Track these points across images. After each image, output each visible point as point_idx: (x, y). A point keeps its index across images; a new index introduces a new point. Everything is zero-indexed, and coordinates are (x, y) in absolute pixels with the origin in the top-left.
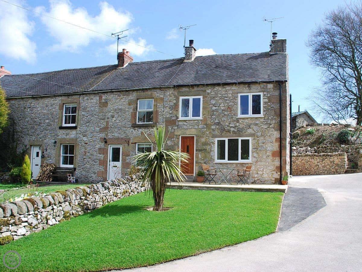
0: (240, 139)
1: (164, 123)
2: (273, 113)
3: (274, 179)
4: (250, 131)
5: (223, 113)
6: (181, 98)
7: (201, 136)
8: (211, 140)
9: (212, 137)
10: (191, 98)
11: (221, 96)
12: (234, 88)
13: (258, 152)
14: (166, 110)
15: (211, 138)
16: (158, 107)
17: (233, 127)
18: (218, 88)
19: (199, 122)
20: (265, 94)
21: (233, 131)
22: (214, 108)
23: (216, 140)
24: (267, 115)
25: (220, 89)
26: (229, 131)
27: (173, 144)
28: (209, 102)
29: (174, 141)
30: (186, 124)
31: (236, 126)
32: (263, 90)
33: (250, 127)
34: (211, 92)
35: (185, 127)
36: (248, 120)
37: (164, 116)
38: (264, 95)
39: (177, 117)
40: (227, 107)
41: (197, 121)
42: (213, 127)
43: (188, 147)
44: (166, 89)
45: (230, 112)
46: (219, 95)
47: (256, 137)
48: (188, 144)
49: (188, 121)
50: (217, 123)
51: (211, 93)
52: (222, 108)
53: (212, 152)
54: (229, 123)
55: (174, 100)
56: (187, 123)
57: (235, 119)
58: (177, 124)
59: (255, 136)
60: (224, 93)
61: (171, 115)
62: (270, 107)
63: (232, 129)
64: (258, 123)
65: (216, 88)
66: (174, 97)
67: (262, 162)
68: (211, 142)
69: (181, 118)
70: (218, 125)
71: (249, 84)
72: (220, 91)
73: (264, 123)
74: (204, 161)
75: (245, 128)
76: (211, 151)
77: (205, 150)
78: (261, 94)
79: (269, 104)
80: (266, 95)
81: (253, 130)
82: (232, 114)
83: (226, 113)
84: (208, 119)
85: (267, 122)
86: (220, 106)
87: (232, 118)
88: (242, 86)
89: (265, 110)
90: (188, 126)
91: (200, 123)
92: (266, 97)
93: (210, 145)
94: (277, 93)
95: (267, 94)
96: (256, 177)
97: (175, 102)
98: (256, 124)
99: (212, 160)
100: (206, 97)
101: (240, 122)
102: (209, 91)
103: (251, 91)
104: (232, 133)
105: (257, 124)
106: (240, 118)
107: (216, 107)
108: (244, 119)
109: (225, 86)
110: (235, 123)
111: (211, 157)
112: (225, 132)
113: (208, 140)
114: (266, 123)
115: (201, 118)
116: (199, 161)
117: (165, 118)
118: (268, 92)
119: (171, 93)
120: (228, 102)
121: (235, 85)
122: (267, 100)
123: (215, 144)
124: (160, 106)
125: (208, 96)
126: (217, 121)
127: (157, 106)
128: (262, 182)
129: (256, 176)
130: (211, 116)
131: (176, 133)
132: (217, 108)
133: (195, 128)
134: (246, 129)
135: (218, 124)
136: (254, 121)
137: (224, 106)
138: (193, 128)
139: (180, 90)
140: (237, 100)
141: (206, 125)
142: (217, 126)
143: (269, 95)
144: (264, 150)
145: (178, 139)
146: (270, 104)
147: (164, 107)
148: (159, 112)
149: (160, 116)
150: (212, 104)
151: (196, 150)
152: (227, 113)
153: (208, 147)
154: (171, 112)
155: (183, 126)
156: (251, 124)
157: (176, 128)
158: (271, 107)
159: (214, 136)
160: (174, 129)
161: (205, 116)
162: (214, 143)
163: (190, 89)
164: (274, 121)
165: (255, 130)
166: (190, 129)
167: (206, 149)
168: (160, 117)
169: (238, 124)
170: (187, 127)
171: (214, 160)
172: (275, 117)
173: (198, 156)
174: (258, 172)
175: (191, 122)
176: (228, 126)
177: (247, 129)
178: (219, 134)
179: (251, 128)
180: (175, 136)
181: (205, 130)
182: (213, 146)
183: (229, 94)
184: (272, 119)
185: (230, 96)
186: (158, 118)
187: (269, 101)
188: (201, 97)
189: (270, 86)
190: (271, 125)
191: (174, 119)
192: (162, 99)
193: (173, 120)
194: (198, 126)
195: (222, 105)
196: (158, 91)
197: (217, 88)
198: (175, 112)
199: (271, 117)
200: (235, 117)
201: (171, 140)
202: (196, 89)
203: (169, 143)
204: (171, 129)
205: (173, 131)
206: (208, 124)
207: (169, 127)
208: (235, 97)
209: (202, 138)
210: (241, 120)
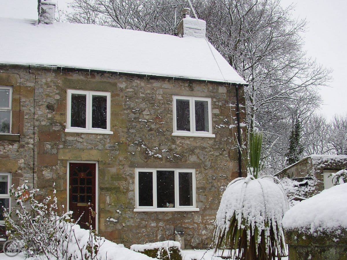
0: (177, 172)
1: (36, 135)
6: (70, 92)
7: (109, 164)
8: (128, 171)
9: (129, 167)
10: (89, 95)
11: (144, 95)
12: (166, 85)
14: (40, 113)
15: (128, 169)
19: (105, 138)
20: (215, 102)
22: (132, 116)
23: (137, 171)
27: (54, 176)
28: (123, 104)
29: (56, 170)
30: (81, 140)
31: (171, 150)
32: (212, 94)
33: (193, 153)
34: (126, 88)
35: (78, 145)
37: (37, 123)
38: (214, 104)
39: (62, 126)
40: (155, 117)
41: (101, 137)
42: (132, 149)
44: (40, 72)
45: (160, 126)
46: (141, 95)
49: (85, 135)
51: (127, 90)
52: (146, 117)
54: (158, 143)
55: (57, 94)
56: (82, 138)
57: (169, 138)
58: (63, 140)
60: (149, 92)
61: (51, 122)
62: (222, 123)
63: (165, 155)
65: (136, 81)
66: (57, 89)
67: (213, 211)
68: (128, 175)
69: (70, 129)
70: (140, 146)
71: (190, 82)
72: (143, 87)
74: (116, 209)
75: (186, 153)
77: (117, 189)
78: (209, 100)
80: (217, 103)
81: (198, 157)
82: (164, 130)
83: (153, 126)
84: (122, 134)
86: (143, 113)
87: (164, 135)
89: (215, 126)
90: (85, 144)
91: (108, 141)
92: (217, 107)
93: (126, 180)
97: (58, 97)
98: (203, 149)
100: (118, 95)
101: (178, 142)
103: (194, 93)
104: (164, 161)
105: (205, 148)
106: (178, 137)
108: (183, 138)
109: (151, 81)
110: (169, 144)
111: (128, 200)
112: (152, 158)
113: (122, 171)
114: (217, 147)
115: (108, 131)
116: (107, 209)
117: (38, 126)
118: (219, 99)
119: (49, 80)
120: (156, 107)
121: (169, 81)
123: (134, 178)
124: (27, 103)
125: (121, 94)
126: (138, 139)
127: (20, 102)
129: (204, 232)
130: (128, 130)
131: (60, 157)
132: (137, 116)
133: (98, 149)
134: (187, 155)
136: (199, 143)
137: (151, 114)
138: (95, 149)
139: (68, 77)
140: (171, 106)
141: (119, 144)
142: (139, 148)
143: (220, 104)
145: (65, 167)
146: (222, 117)
147: (36, 104)
148: (25, 113)
149: (28, 122)
150: (127, 109)
151: (101, 189)
153: (123, 184)
154: (50, 116)
155: (75, 144)
156: (196, 148)
157: (61, 146)
158: (225, 124)
159: (133, 165)
160: (58, 149)
161: (115, 129)
163: (87, 78)
164: (229, 146)
166: (88, 149)
167: (119, 188)
168: (26, 124)
169: (173, 146)
170: (82, 147)
171: (133, 206)
172: (230, 139)
177: (189, 156)
178: (142, 161)
179: (195, 154)
180: (59, 162)
181: (118, 152)
182: (131, 181)
185: (160, 97)
186: (23, 125)
187: (222, 113)
188: (108, 95)
189: (222, 89)
191: (56, 129)
192: (32, 90)
193: (55, 131)
194: (104, 145)
195: (146, 112)
196: (22, 73)
198: (58, 118)
200: (169, 133)
201: (52, 170)
203: (47, 174)
204: (50, 147)
205: (54, 151)
206: (121, 142)
207: (48, 144)
208: (169, 101)
209: (111, 167)
210: (179, 140)
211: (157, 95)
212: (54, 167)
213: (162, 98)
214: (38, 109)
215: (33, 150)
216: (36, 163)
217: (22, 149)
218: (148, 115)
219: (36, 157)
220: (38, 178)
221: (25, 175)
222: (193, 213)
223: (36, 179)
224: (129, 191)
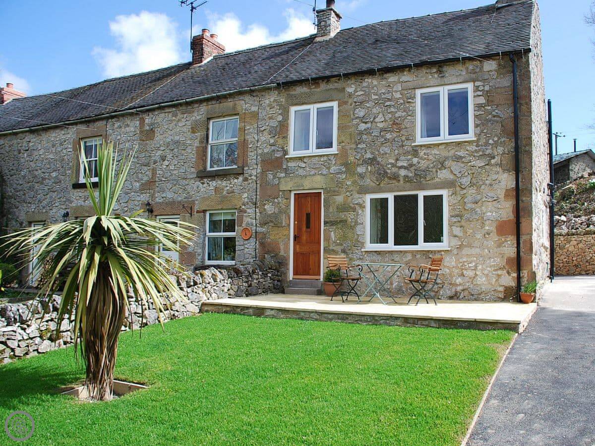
0: (421, 195)
1: (259, 166)
2: (498, 129)
3: (501, 289)
4: (444, 175)
5: (383, 137)
6: (293, 109)
7: (334, 191)
8: (357, 198)
9: (358, 193)
10: (314, 109)
11: (377, 97)
12: (406, 77)
13: (463, 223)
14: (263, 139)
15: (357, 196)
16: (246, 132)
17: (405, 168)
18: (370, 81)
19: (329, 160)
20: (478, 86)
21: (406, 177)
22: (363, 127)
23: (368, 198)
24: (483, 134)
25: (375, 82)
26: (395, 177)
27: (277, 211)
28: (352, 113)
29: (279, 203)
30: (303, 165)
31: (411, 165)
32: (473, 76)
33: (443, 166)
34: (356, 91)
35: (301, 172)
36: (438, 151)
37: (260, 151)
38: (476, 89)
39: (284, 151)
40: (391, 123)
41: (325, 158)
42: (361, 170)
43: (308, 215)
44: (264, 93)
45: (398, 134)
46: (374, 97)
47: (458, 189)
48: (309, 210)
49: (308, 159)
50: (369, 159)
51: (357, 94)
52: (381, 125)
53: (358, 226)
54: (395, 158)
55: (280, 114)
56: (305, 163)
57: (410, 149)
58: (285, 167)
59: (455, 186)
60: (383, 91)
61: (273, 148)
62: (490, 116)
63: (403, 172)
64: (463, 155)
65: (366, 80)
66: (279, 110)
67: (473, 249)
68: (357, 204)
69: (292, 154)
70: (371, 164)
71: (440, 65)
72: (376, 86)
73: (476, 154)
74: (342, 247)
75: (432, 168)
76: (356, 223)
77: (344, 222)
78: (470, 87)
79: (487, 108)
80: (481, 88)
81: (452, 172)
82: (404, 138)
83: (389, 136)
84: (349, 151)
85: (483, 151)
86: (377, 120)
87: (403, 146)
88: (424, 70)
89: (479, 122)
90: (308, 169)
91: (334, 162)
92: (480, 93)
93: (354, 210)
94: (506, 82)
95: (484, 86)
96: (460, 284)
97: (280, 118)
98: (458, 159)
99: (360, 244)
100: (346, 103)
101: (422, 154)
102: (350, 90)
103: (446, 80)
104: (402, 182)
105: (461, 158)
106: (421, 146)
107: (366, 123)
108: (428, 146)
109: (386, 76)
110: (409, 157)
111: (356, 237)
112: (386, 179)
113: (350, 199)
114: (481, 153)
115: (334, 150)
116: (331, 248)
117: (261, 155)
118: (484, 80)
119: (272, 100)
120: (392, 110)
121: (409, 71)
122: (482, 100)
123: (364, 207)
124: (251, 130)
125: (350, 101)
126: (369, 155)
127: (245, 130)
128: (473, 295)
129: (459, 280)
130: (357, 145)
131: (283, 187)
132: (369, 125)
133: (322, 174)
134: (434, 170)
135: (372, 161)
136: (453, 151)
137: (385, 121)
138: (318, 174)
139: (291, 93)
140: (412, 105)
141: (346, 164)
142: (369, 167)
143: (487, 88)
144: (478, 220)
145: (287, 199)
146: (490, 108)
147: (259, 131)
148: (249, 142)
149: (251, 151)
150: (357, 118)
151: (326, 223)
152: (391, 136)
153: (350, 216)
154: (272, 141)
155: (297, 170)
156: (446, 158)
157: (283, 175)
158: (494, 116)
159: (364, 191)
160: (280, 178)
161: (342, 146)
162: (362, 207)
163: (311, 89)
164: (500, 150)
165: (456, 173)
166: (311, 175)
167: (346, 221)
168: (250, 154)
169: (415, 160)
170: (305, 173)
171: (363, 244)
172: (503, 140)
173: (330, 236)
174: (465, 272)
175: (315, 160)
176: (394, 165)
177: (437, 172)
178: (374, 184)
179: (445, 168)
180: (281, 193)
181: (344, 177)
182: (360, 212)
183: (396, 91)
184: (496, 144)
185: (398, 95)
186: (247, 155)
187: (489, 102)
188: (335, 105)
189: (490, 66)
190: (494, 158)
191: (278, 156)
192: (255, 115)
193: (277, 158)
194: (329, 168)
195: (380, 118)
196: (247, 98)
197: (368, 81)
198: (280, 141)
199: (493, 140)
200: (408, 143)
201: (273, 203)
202: (323, 86)
203: (269, 208)
204: (272, 177)
205: (276, 181)
206: (349, 162)
207: (270, 174)
208: (410, 99)
209: (338, 195)
210: (423, 150)
211: (394, 93)
212: (276, 200)
213: (400, 96)
214: (261, 135)
215: (256, 181)
216: (258, 197)
217: (246, 183)
218: (383, 122)
219: (258, 190)
220: (260, 213)
221: (248, 211)
222: (443, 253)
223: (258, 214)
224: (358, 225)
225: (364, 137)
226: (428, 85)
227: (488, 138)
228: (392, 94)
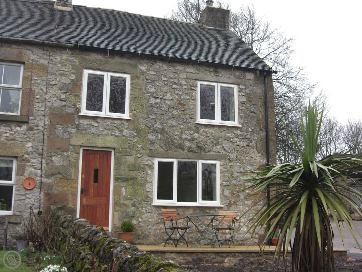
0: (200, 164)
1: (47, 118)
2: (255, 121)
3: (257, 236)
5: (170, 112)
6: (86, 73)
7: (126, 152)
8: (146, 160)
9: (149, 156)
10: (107, 77)
11: (166, 79)
12: (190, 69)
13: (230, 187)
14: (52, 92)
15: (148, 158)
16: (33, 82)
17: (189, 140)
18: (161, 64)
19: (122, 123)
20: (242, 89)
21: (190, 147)
22: (153, 101)
23: (156, 161)
24: (245, 124)
25: (165, 67)
26: (182, 148)
27: (65, 163)
28: (143, 87)
29: (68, 157)
30: (96, 125)
31: (194, 139)
32: (239, 81)
33: (218, 144)
34: (148, 70)
35: (93, 130)
36: (213, 130)
37: (48, 104)
38: (240, 90)
39: (78, 108)
40: (177, 102)
41: (119, 122)
42: (151, 137)
43: (96, 171)
44: (54, 50)
45: (183, 112)
46: (163, 79)
47: (227, 160)
48: (97, 166)
49: (101, 120)
50: (159, 128)
51: (149, 73)
52: (168, 102)
53: (148, 184)
54: (180, 131)
55: (72, 73)
56: (98, 122)
57: (192, 126)
58: (76, 123)
60: (172, 76)
61: (64, 103)
62: (249, 112)
63: (187, 144)
64: (231, 137)
65: (158, 63)
66: (72, 69)
67: (238, 207)
68: (147, 165)
69: (84, 112)
70: (161, 133)
71: (217, 67)
72: (165, 70)
73: (240, 137)
74: (132, 202)
75: (209, 143)
76: (146, 181)
77: (134, 179)
78: (236, 87)
79: (247, 105)
80: (244, 91)
81: (223, 148)
82: (187, 117)
83: (175, 112)
84: (140, 120)
85: (245, 136)
86: (166, 98)
87: (187, 123)
88: (203, 69)
89: (242, 115)
90: (101, 129)
91: (126, 126)
92: (243, 94)
93: (144, 170)
94: (259, 90)
95: (246, 89)
97: (73, 77)
98: (228, 139)
99: (148, 199)
100: (138, 78)
101: (202, 131)
102: (143, 68)
103: (220, 79)
104: (186, 151)
106: (201, 125)
107: (156, 98)
108: (207, 126)
109: (174, 64)
110: (192, 132)
111: (145, 193)
112: (174, 147)
113: (140, 160)
114: (243, 137)
115: (126, 115)
116: (122, 201)
117: (50, 108)
118: (246, 85)
119: (64, 58)
120: (179, 92)
121: (193, 65)
122: (244, 99)
123: (153, 168)
124: (39, 81)
125: (142, 77)
126: (158, 126)
127: (32, 80)
128: (237, 241)
130: (148, 115)
131: (73, 141)
132: (158, 101)
133: (114, 135)
134: (211, 145)
135: (162, 131)
136: (224, 133)
137: (173, 100)
138: (111, 135)
139: (85, 56)
140: (194, 92)
141: (137, 130)
142: (159, 136)
143: (247, 91)
144: (241, 185)
145: (76, 154)
146: (249, 106)
147: (49, 85)
148: (36, 92)
149: (38, 102)
150: (148, 93)
151: (116, 179)
152: (177, 113)
153: (140, 175)
154: (63, 96)
155: (90, 128)
156: (220, 137)
157: (74, 130)
158: (252, 112)
159: (153, 155)
160: (70, 133)
161: (134, 114)
162: (151, 167)
163: (106, 58)
164: (256, 136)
165: (227, 149)
166: (103, 135)
167: (136, 178)
168: (37, 104)
169: (196, 135)
170: (97, 132)
171: (152, 200)
172: (258, 129)
173: (121, 191)
175: (108, 122)
176: (180, 137)
177: (213, 146)
178: (162, 150)
180: (71, 148)
181: (136, 140)
182: (150, 172)
183: (182, 79)
184: (252, 133)
185: (183, 82)
186: (33, 105)
187: (249, 101)
188: (128, 77)
189: (250, 76)
190: (252, 142)
191: (69, 112)
192: (44, 69)
193: (68, 115)
194: (121, 131)
195: (168, 97)
196: (36, 50)
197: (158, 65)
198: (72, 99)
199: (251, 129)
200: (191, 121)
201: (62, 156)
202: (117, 59)
203: (57, 160)
204: (62, 131)
205: (66, 136)
206: (140, 128)
207: (59, 127)
208: (193, 86)
209: (129, 156)
210: (203, 128)
211: (180, 80)
212: (65, 153)
213: (185, 83)
214: (50, 88)
215: (43, 132)
216: (45, 148)
217: (31, 132)
218: (170, 100)
219: (45, 141)
220: (47, 164)
221: (33, 160)
223: (44, 165)
225: (155, 110)
226: (207, 80)
227: (248, 127)
228: (179, 80)
